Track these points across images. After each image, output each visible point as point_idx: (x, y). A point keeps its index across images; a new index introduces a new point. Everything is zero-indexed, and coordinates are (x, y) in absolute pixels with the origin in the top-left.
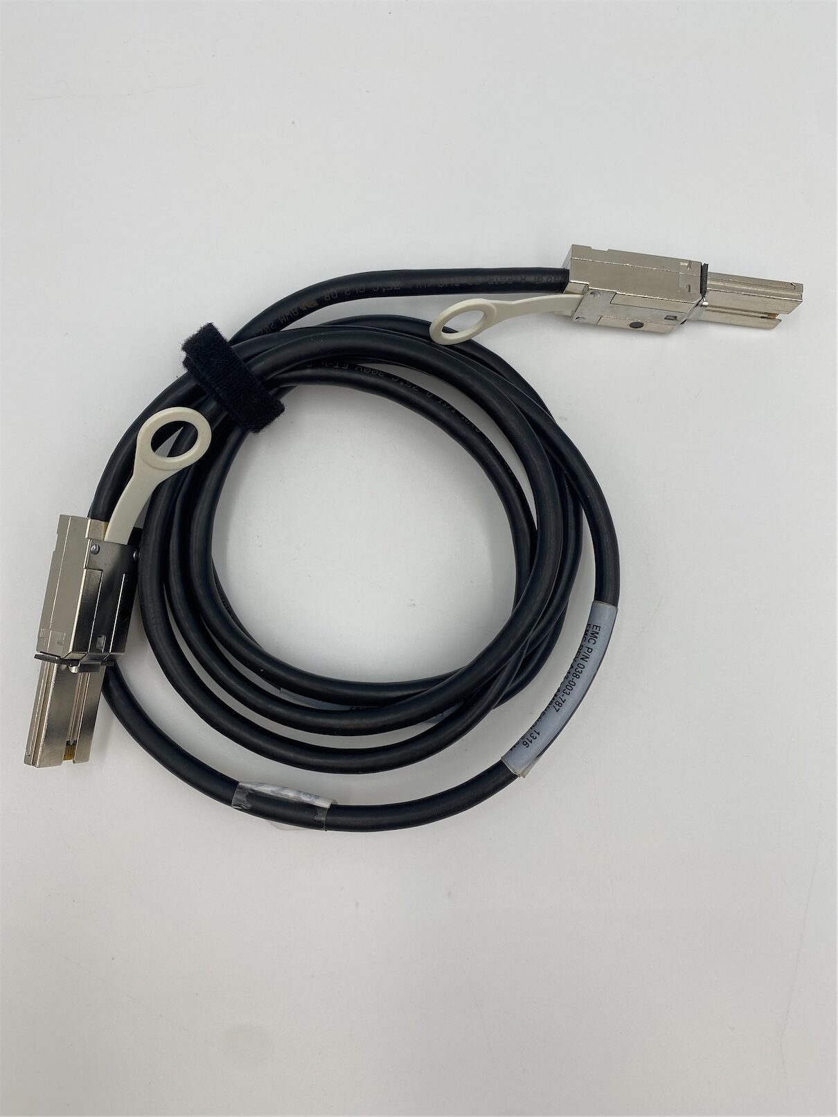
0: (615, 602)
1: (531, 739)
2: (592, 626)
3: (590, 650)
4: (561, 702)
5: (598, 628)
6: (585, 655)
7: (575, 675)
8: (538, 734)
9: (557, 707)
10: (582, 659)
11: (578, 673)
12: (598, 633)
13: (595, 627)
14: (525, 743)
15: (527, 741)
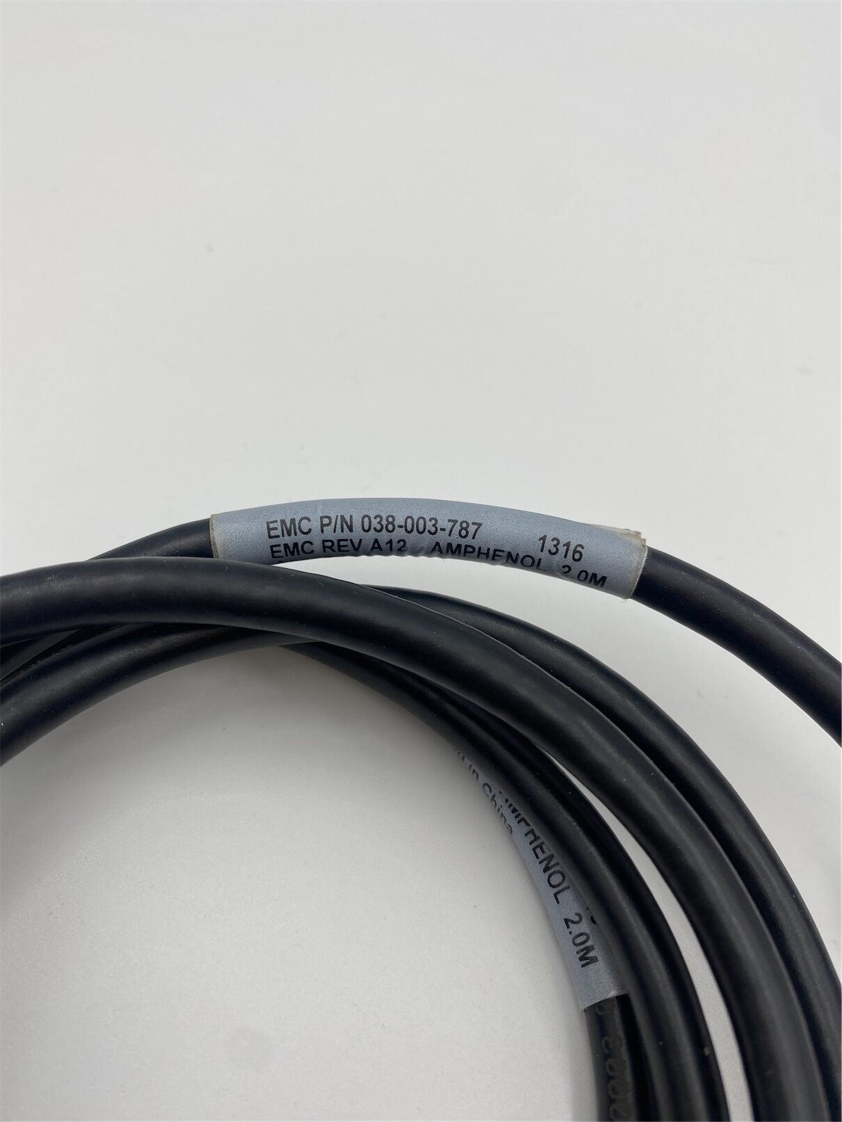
0: (203, 527)
1: (562, 549)
2: (274, 541)
3: (326, 521)
4: (457, 527)
5: (271, 526)
6: (339, 526)
7: (390, 527)
8: (543, 539)
9: (472, 529)
10: (351, 530)
11: (384, 523)
12: (283, 522)
13: (273, 533)
14: (577, 556)
15: (570, 553)
